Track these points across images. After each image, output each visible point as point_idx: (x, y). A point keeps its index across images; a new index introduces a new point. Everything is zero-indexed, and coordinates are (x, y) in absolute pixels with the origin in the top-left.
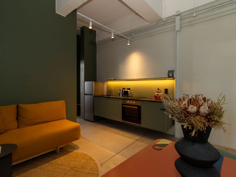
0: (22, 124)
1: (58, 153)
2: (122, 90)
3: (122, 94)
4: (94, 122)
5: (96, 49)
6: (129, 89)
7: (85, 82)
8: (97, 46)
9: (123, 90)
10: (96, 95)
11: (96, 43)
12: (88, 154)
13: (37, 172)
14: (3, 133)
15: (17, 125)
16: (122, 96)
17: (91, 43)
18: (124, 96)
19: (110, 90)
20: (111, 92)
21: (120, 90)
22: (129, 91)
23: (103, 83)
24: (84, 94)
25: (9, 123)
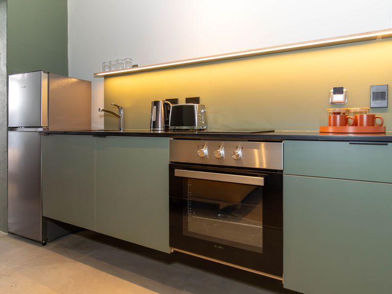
2: (166, 105)
3: (166, 122)
4: (44, 244)
6: (196, 100)
7: (10, 77)
9: (171, 105)
10: (53, 129)
16: (166, 128)
18: (177, 128)
19: (116, 111)
20: (122, 116)
21: (156, 103)
22: (196, 106)
23: (89, 83)
24: (5, 128)
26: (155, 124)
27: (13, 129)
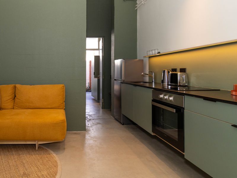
5: (137, 7)
7: (115, 61)
8: (137, 2)
15: (13, 105)
21: (164, 72)
22: (179, 74)
23: (143, 60)
25: (6, 102)
26: (163, 82)
27: (115, 80)
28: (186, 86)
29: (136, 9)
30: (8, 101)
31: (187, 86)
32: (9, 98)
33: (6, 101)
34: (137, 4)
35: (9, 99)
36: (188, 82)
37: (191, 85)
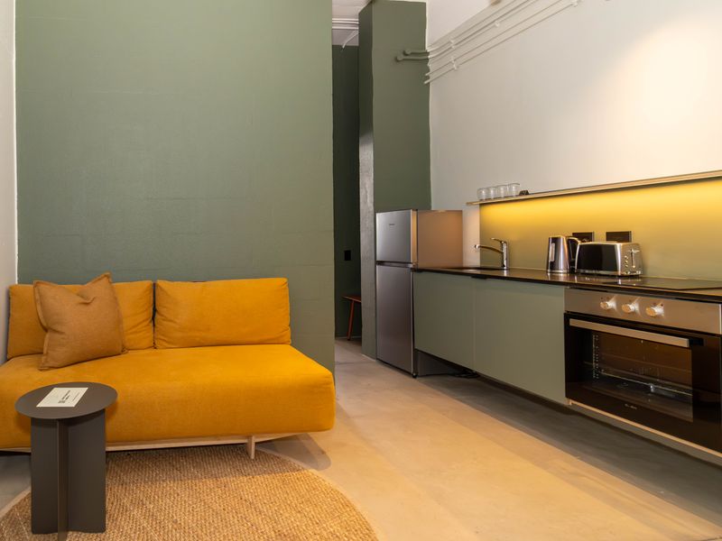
0: (162, 337)
1: (253, 457)
2: (572, 245)
3: (572, 263)
4: (414, 377)
5: (428, 78)
7: (377, 215)
8: (429, 65)
9: (579, 243)
10: (421, 265)
11: (428, 53)
12: (359, 507)
13: (178, 495)
14: (119, 354)
15: (151, 338)
16: (571, 272)
17: (402, 57)
18: (587, 271)
19: (497, 246)
20: (505, 251)
21: (556, 240)
22: (619, 246)
23: (460, 213)
24: (373, 262)
25: (134, 330)
26: (553, 266)
27: (381, 263)
28: (637, 277)
29: (426, 82)
30: (140, 326)
31: (641, 278)
32: (141, 320)
33: (134, 327)
34: (429, 71)
35: (141, 323)
36: (642, 266)
37: (651, 273)
